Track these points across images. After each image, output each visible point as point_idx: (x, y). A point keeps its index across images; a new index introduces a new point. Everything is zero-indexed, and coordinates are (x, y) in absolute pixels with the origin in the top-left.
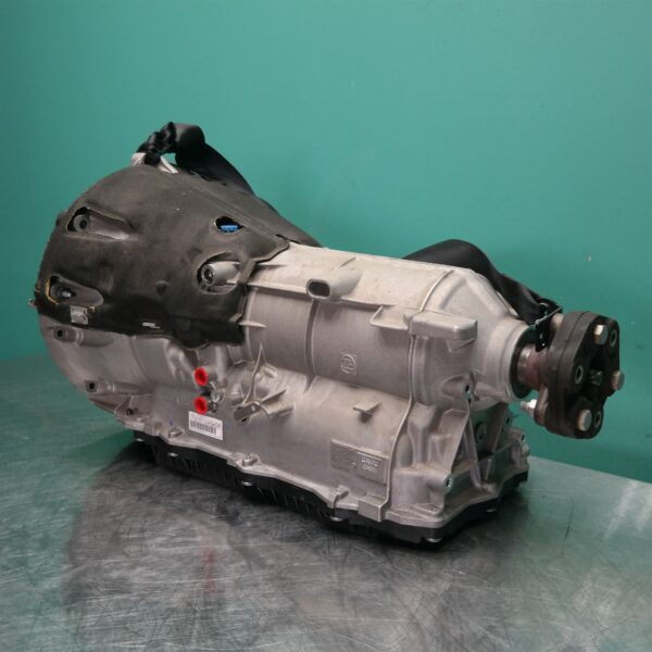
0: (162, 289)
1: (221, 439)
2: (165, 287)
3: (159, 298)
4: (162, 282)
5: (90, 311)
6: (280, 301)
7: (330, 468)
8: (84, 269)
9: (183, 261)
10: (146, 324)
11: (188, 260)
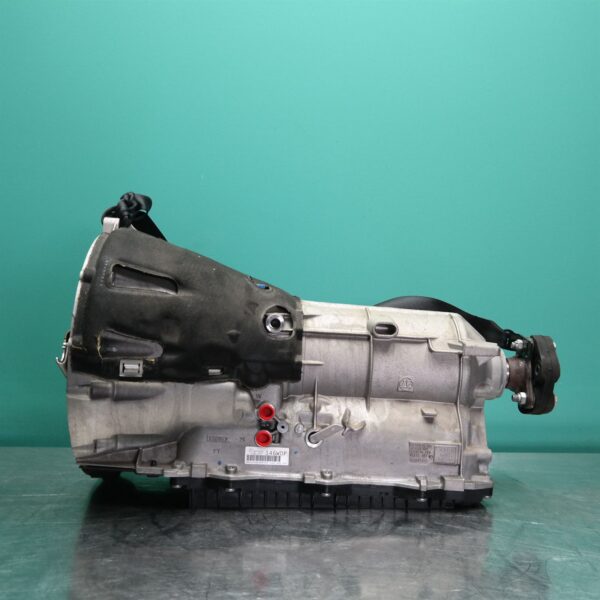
0: (234, 338)
1: (287, 464)
2: (237, 336)
3: (232, 345)
4: (233, 331)
5: (146, 363)
6: (333, 342)
7: (409, 463)
8: (145, 322)
9: (246, 313)
10: (211, 371)
11: (249, 311)
